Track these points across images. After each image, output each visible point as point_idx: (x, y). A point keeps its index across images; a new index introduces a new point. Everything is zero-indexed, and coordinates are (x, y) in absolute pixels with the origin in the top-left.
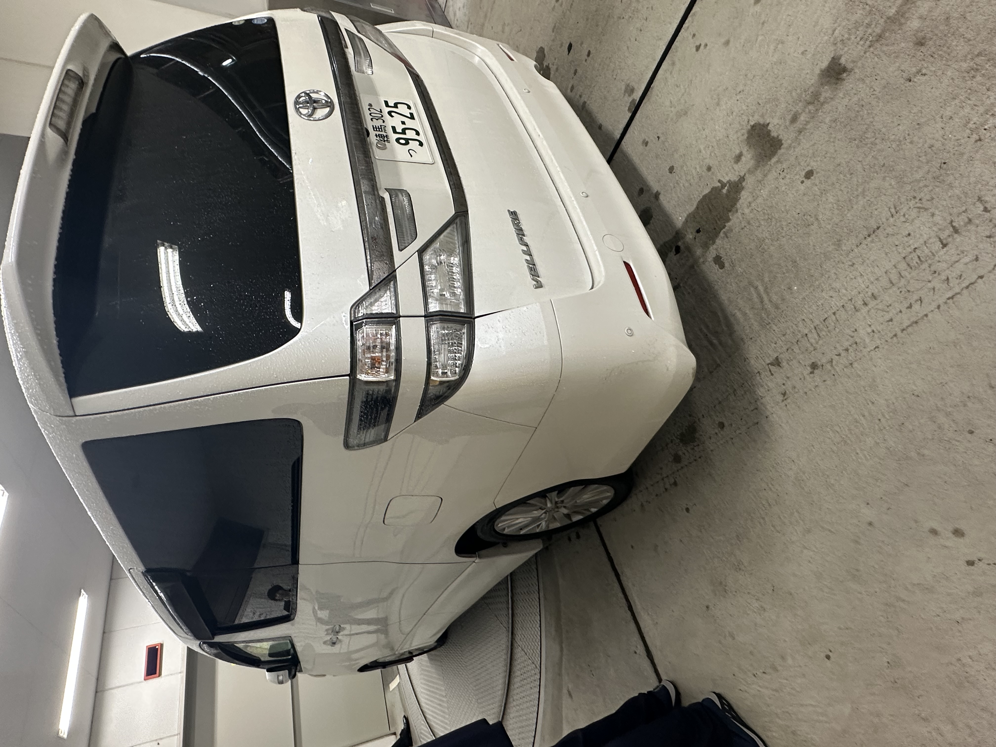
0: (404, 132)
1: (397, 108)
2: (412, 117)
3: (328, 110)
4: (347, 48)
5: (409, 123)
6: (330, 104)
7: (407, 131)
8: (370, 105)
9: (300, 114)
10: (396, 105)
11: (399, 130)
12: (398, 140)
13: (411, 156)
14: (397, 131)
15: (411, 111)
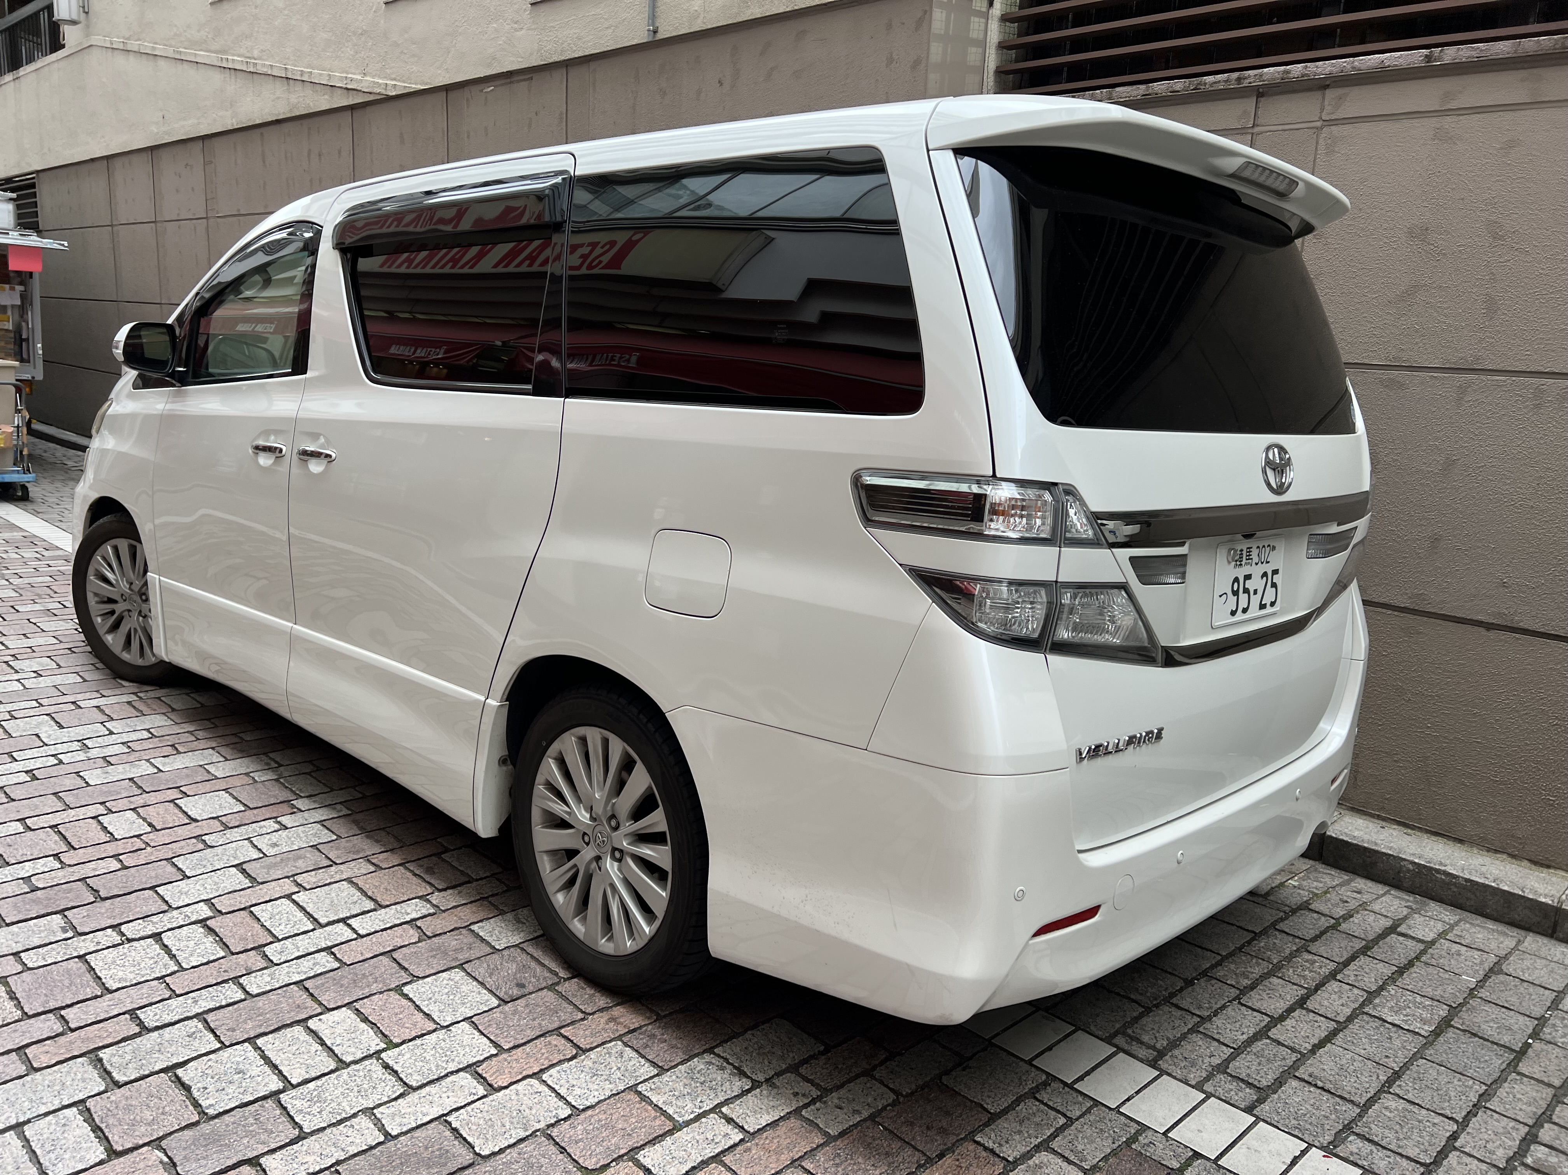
0: (1246, 591)
1: (1272, 587)
2: (1262, 607)
3: (1275, 487)
4: (1338, 525)
5: (1255, 600)
6: (1280, 490)
7: (1246, 595)
8: (1274, 548)
9: (1268, 449)
10: (1274, 585)
11: (1249, 584)
12: (1236, 580)
13: (1220, 596)
14: (1247, 582)
15: (1268, 605)
